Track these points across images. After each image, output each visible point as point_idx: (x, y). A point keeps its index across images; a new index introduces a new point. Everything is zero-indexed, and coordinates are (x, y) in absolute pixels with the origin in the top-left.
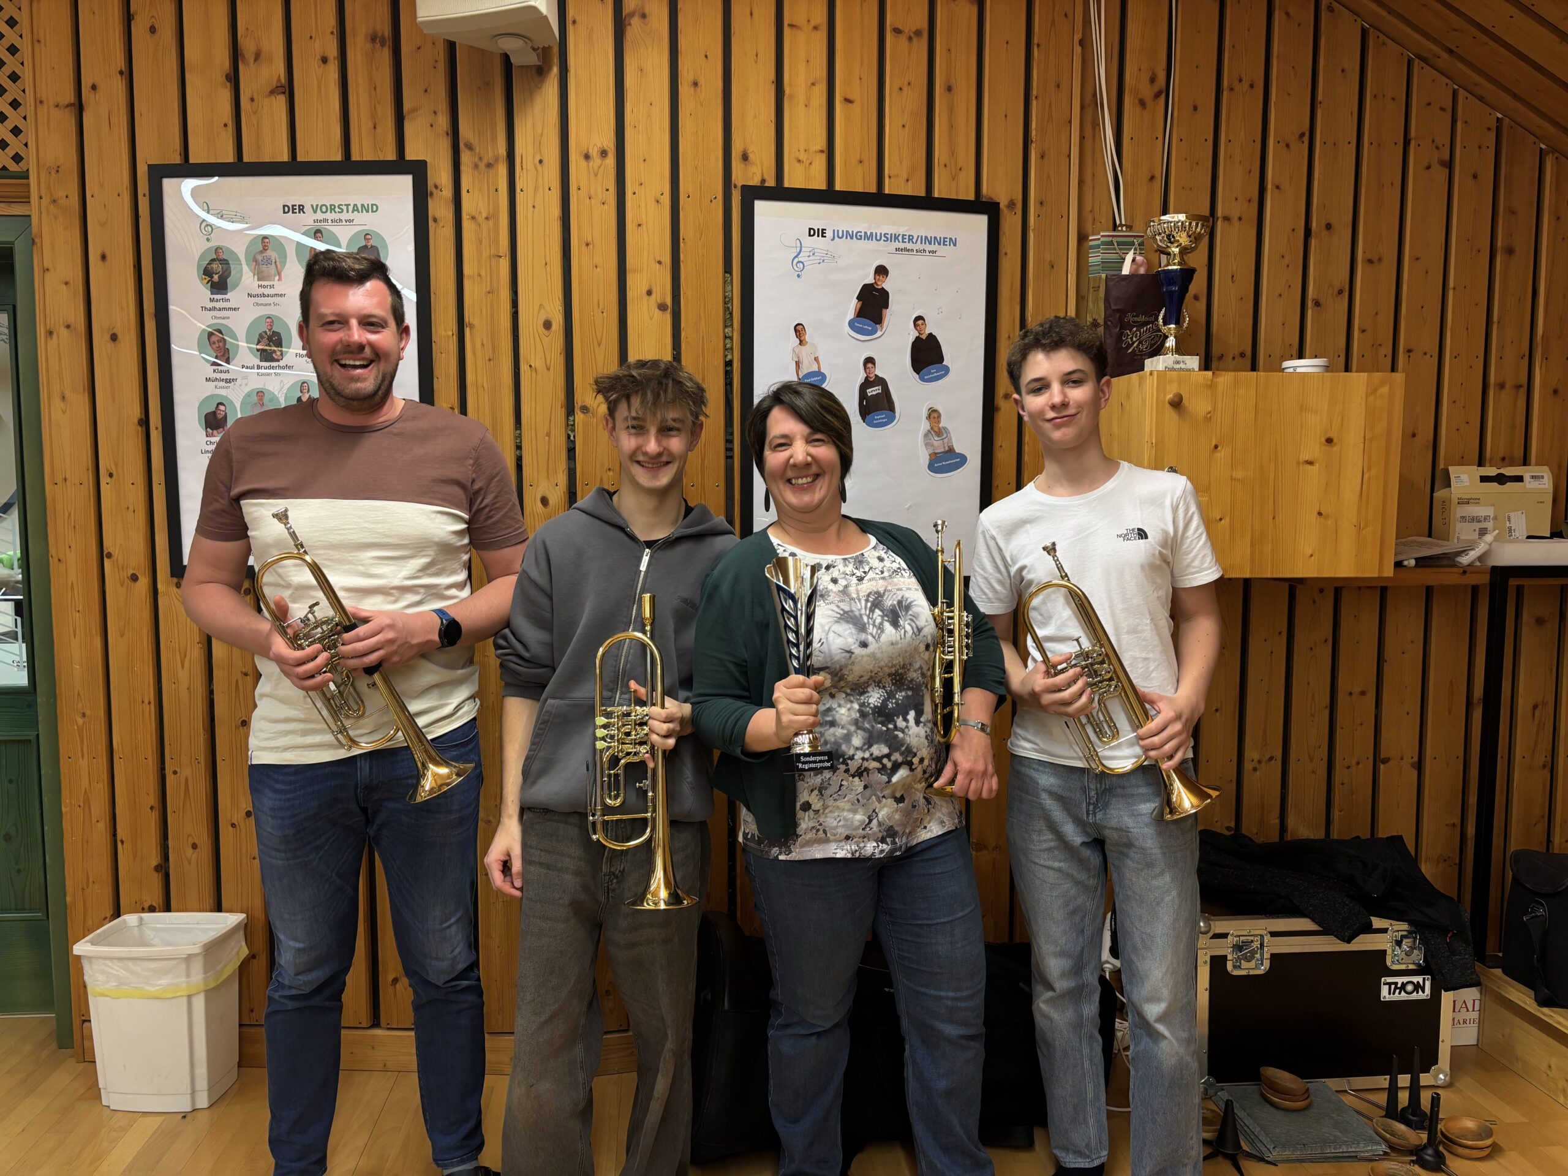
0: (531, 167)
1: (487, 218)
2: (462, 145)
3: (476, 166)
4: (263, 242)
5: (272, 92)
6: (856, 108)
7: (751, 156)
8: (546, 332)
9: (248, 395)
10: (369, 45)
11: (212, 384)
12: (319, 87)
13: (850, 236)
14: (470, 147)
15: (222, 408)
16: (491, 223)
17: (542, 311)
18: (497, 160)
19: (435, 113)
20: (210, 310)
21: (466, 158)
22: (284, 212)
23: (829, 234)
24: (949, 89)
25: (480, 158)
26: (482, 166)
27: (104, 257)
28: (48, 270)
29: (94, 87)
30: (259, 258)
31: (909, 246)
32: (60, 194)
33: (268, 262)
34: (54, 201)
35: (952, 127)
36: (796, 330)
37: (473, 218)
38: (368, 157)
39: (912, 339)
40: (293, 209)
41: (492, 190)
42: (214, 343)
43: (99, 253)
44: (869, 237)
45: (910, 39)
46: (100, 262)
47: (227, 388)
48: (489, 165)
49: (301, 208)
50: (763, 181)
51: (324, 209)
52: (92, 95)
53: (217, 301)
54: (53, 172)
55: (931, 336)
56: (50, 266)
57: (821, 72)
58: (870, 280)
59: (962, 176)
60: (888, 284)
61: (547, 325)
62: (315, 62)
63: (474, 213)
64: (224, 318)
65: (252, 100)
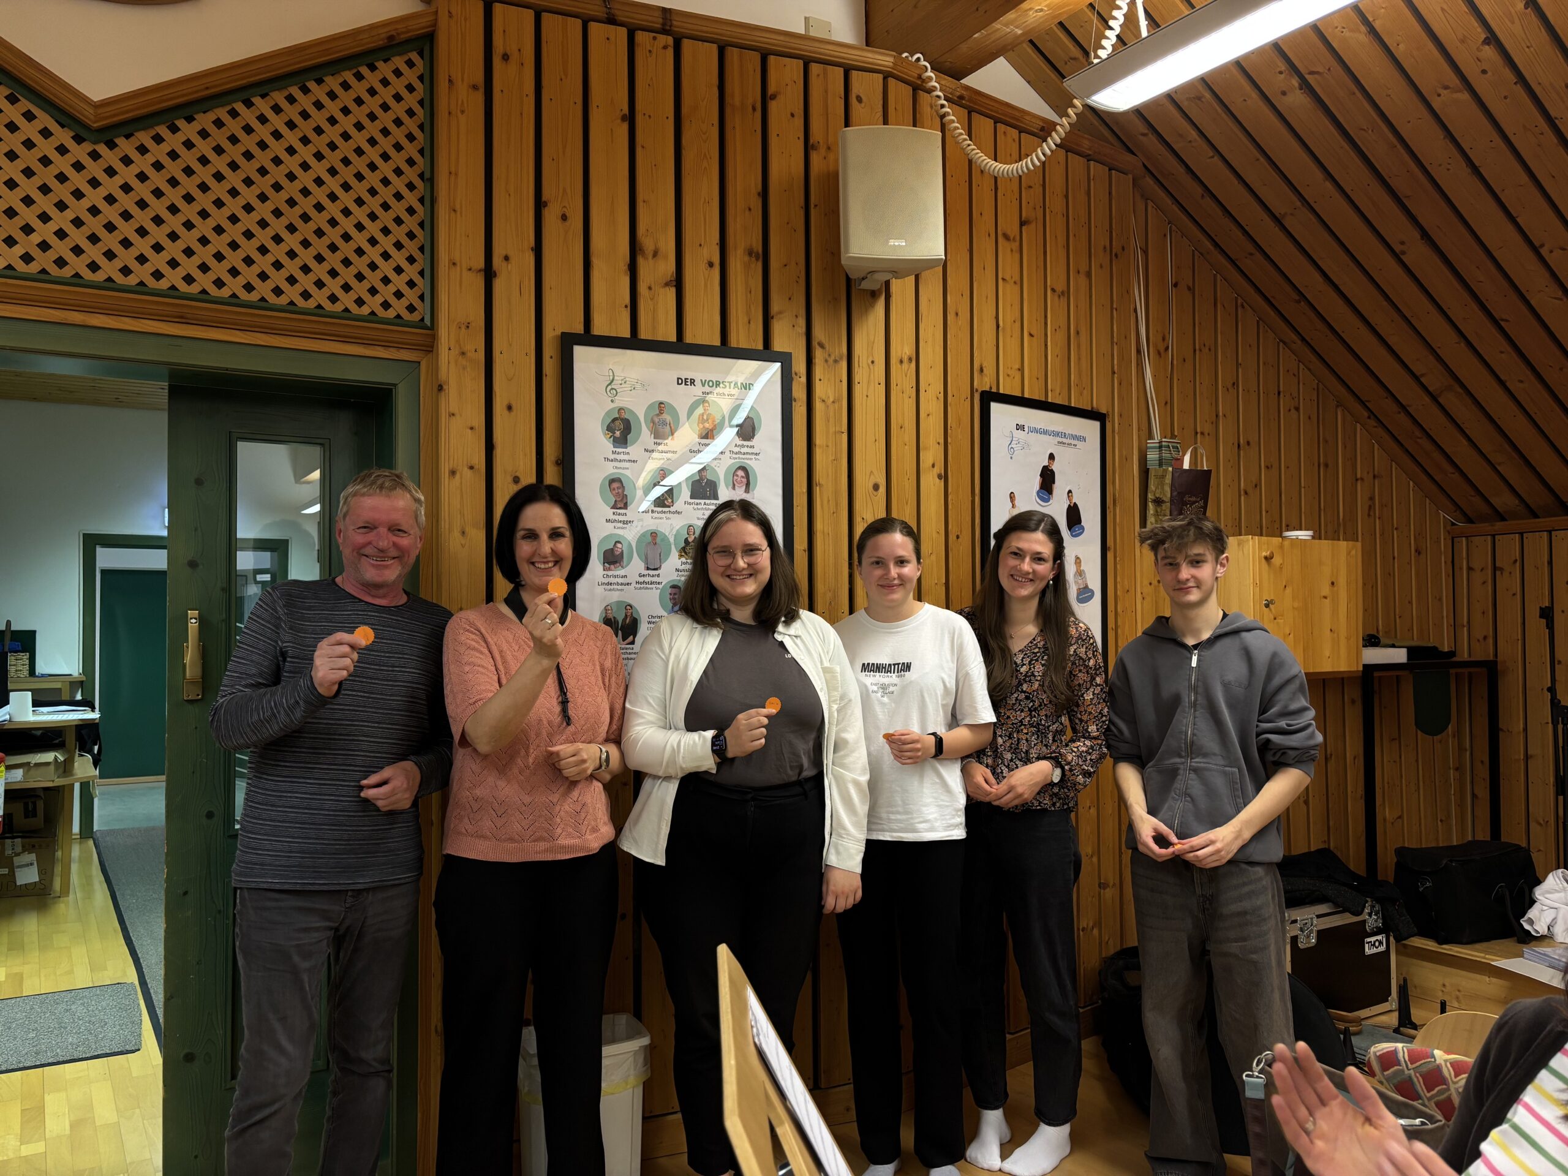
0: (865, 365)
1: (833, 402)
2: (815, 344)
3: (826, 361)
4: (659, 407)
5: (667, 284)
6: (1034, 339)
7: (985, 369)
8: (875, 493)
9: (643, 535)
10: (747, 258)
11: (611, 525)
12: (706, 285)
13: (1036, 431)
14: (821, 345)
15: (619, 545)
16: (836, 405)
17: (872, 477)
18: (841, 358)
19: (796, 316)
20: (612, 461)
21: (819, 355)
22: (678, 384)
23: (1026, 429)
24: (1078, 333)
25: (829, 355)
26: (831, 360)
27: (510, 408)
28: (453, 415)
29: (507, 258)
30: (656, 420)
31: (1064, 440)
32: (469, 347)
33: (664, 423)
34: (463, 353)
35: (1079, 359)
36: (1011, 498)
37: (823, 401)
38: (743, 344)
39: (1066, 507)
40: (686, 382)
41: (838, 380)
42: (614, 489)
43: (506, 403)
44: (1045, 432)
45: (1059, 296)
46: (506, 412)
47: (623, 528)
48: (836, 361)
49: (693, 382)
50: (991, 388)
51: (711, 384)
52: (504, 264)
53: (619, 453)
54: (463, 327)
55: (1075, 504)
56: (456, 411)
57: (1018, 315)
58: (1046, 463)
59: (1085, 392)
60: (1055, 467)
61: (876, 487)
62: (703, 266)
63: (824, 397)
64: (624, 469)
65: (650, 288)
